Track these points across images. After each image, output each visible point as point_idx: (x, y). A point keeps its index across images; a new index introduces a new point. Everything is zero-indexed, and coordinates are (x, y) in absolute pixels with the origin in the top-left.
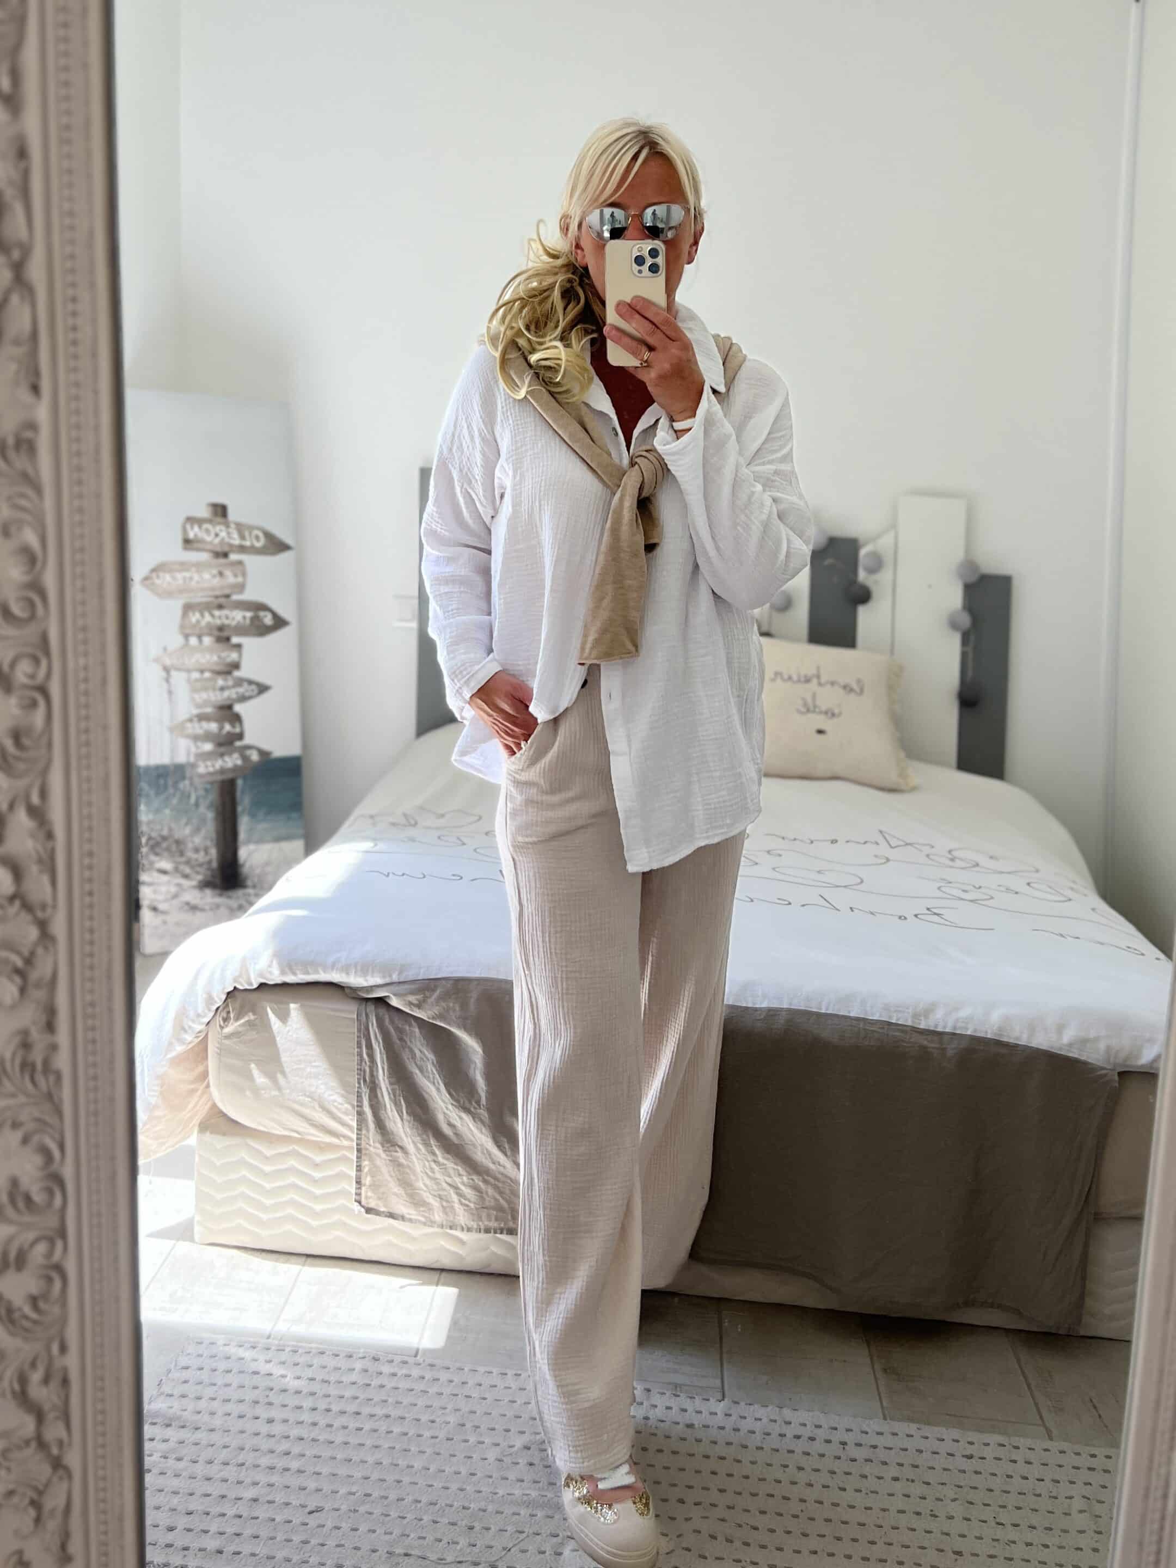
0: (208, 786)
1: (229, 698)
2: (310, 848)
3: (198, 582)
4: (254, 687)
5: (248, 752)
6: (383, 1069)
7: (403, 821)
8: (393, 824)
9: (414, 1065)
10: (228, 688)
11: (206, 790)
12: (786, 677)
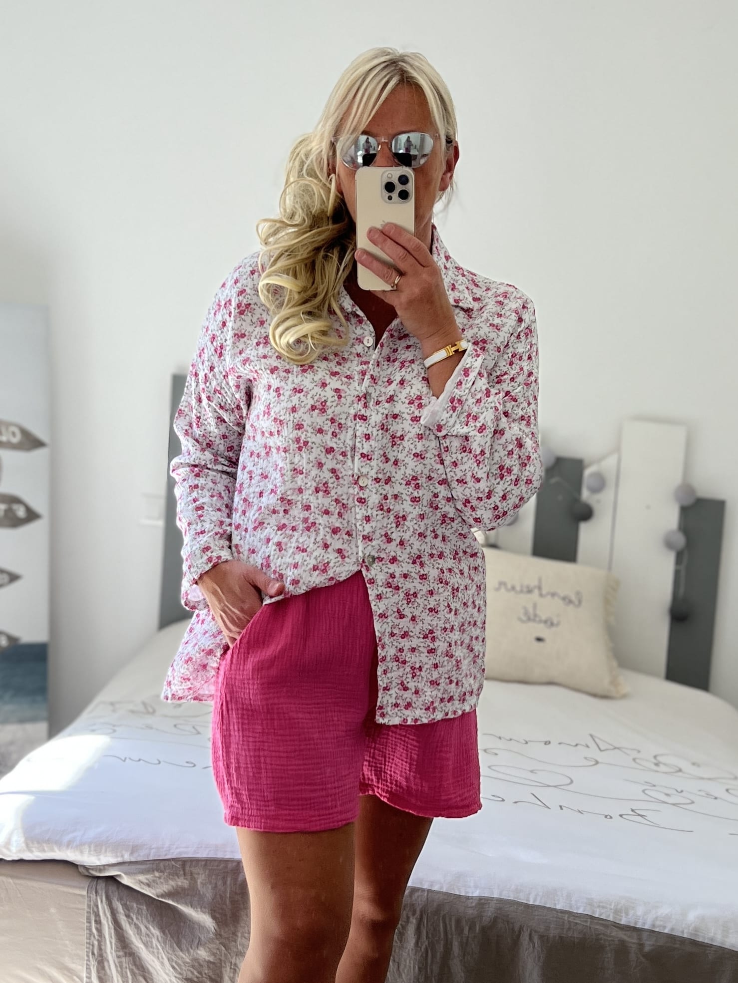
2: (54, 730)
4: (5, 576)
6: (111, 943)
7: (141, 708)
8: (133, 712)
9: (140, 941)
12: (509, 586)
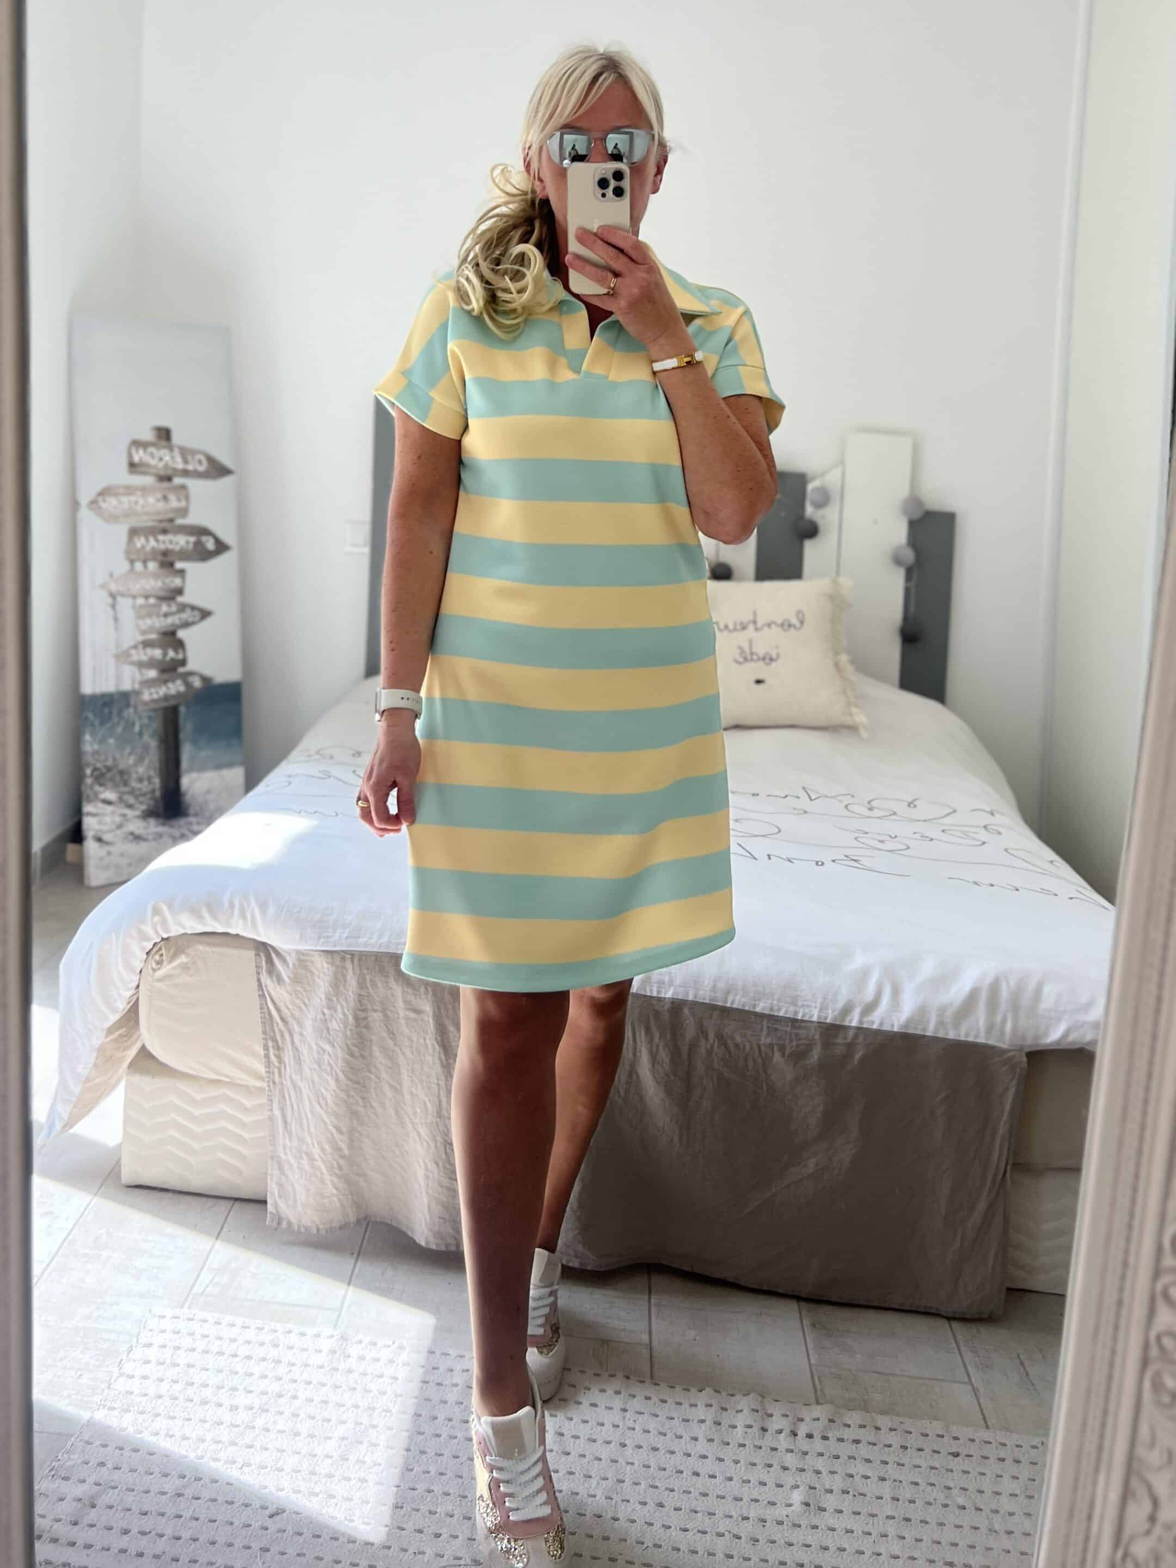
1: (173, 625)
2: (251, 781)
3: (143, 506)
4: (196, 613)
5: (191, 679)
10: (171, 614)
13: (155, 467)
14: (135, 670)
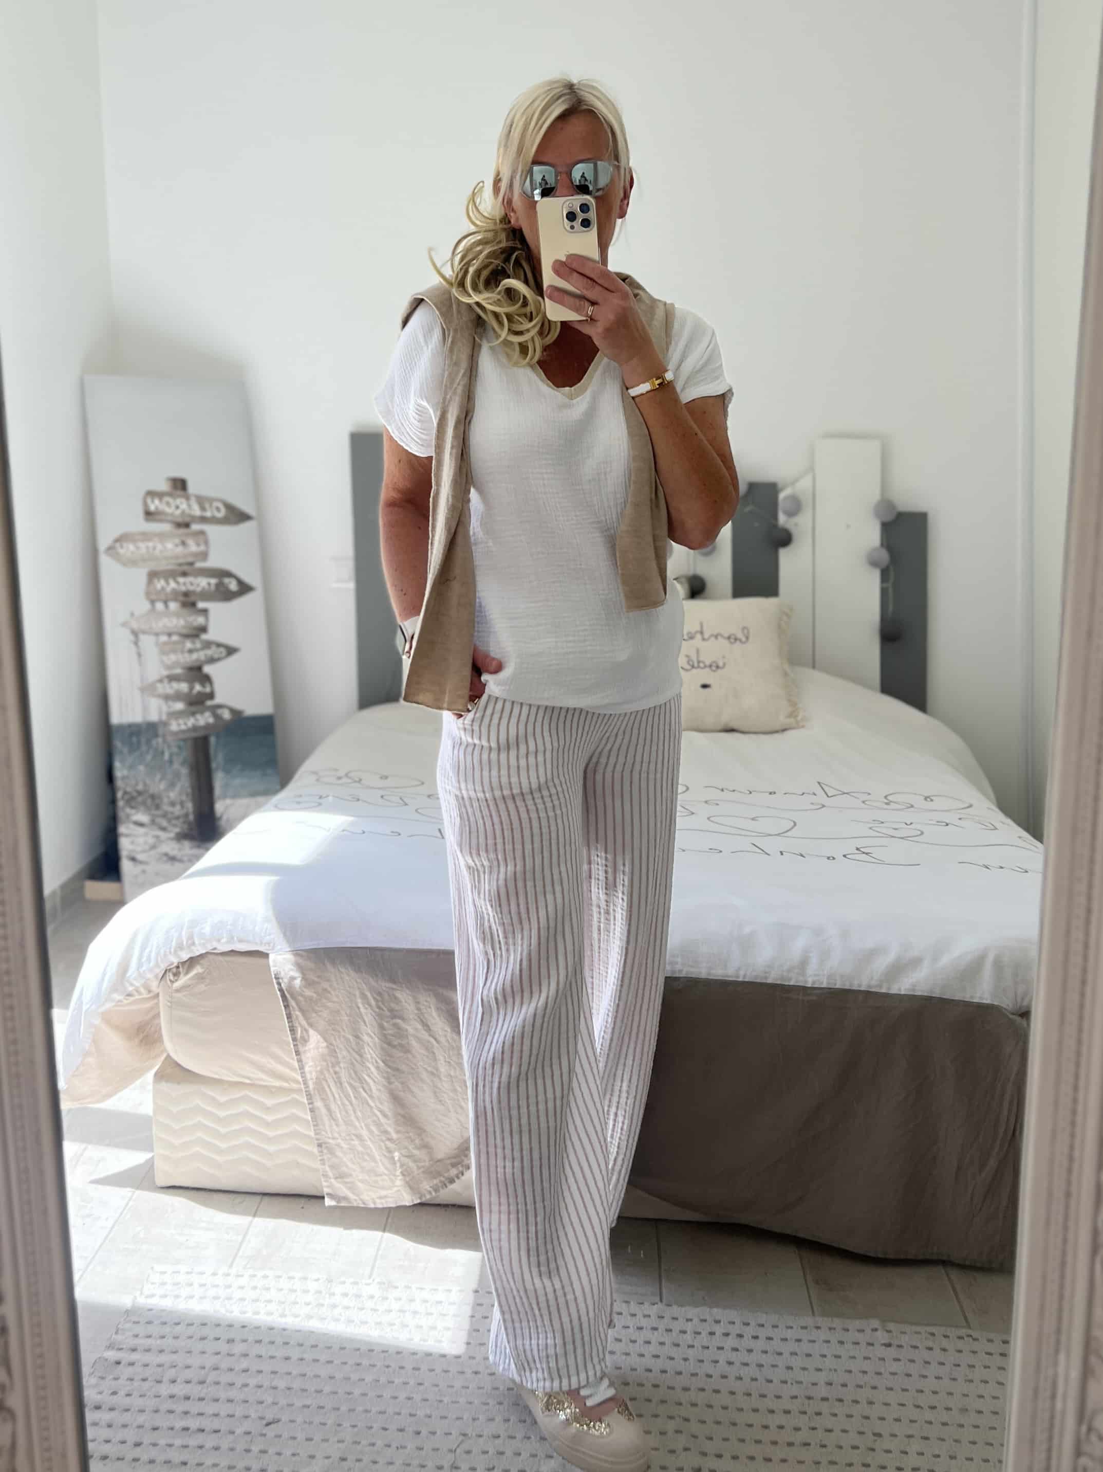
0: (182, 743)
1: (197, 660)
3: (161, 552)
4: (222, 650)
5: (219, 711)
10: (197, 650)
11: (179, 747)
13: (172, 514)
14: (161, 702)
